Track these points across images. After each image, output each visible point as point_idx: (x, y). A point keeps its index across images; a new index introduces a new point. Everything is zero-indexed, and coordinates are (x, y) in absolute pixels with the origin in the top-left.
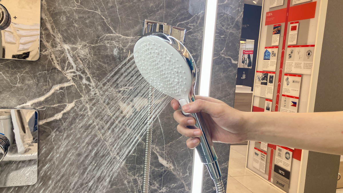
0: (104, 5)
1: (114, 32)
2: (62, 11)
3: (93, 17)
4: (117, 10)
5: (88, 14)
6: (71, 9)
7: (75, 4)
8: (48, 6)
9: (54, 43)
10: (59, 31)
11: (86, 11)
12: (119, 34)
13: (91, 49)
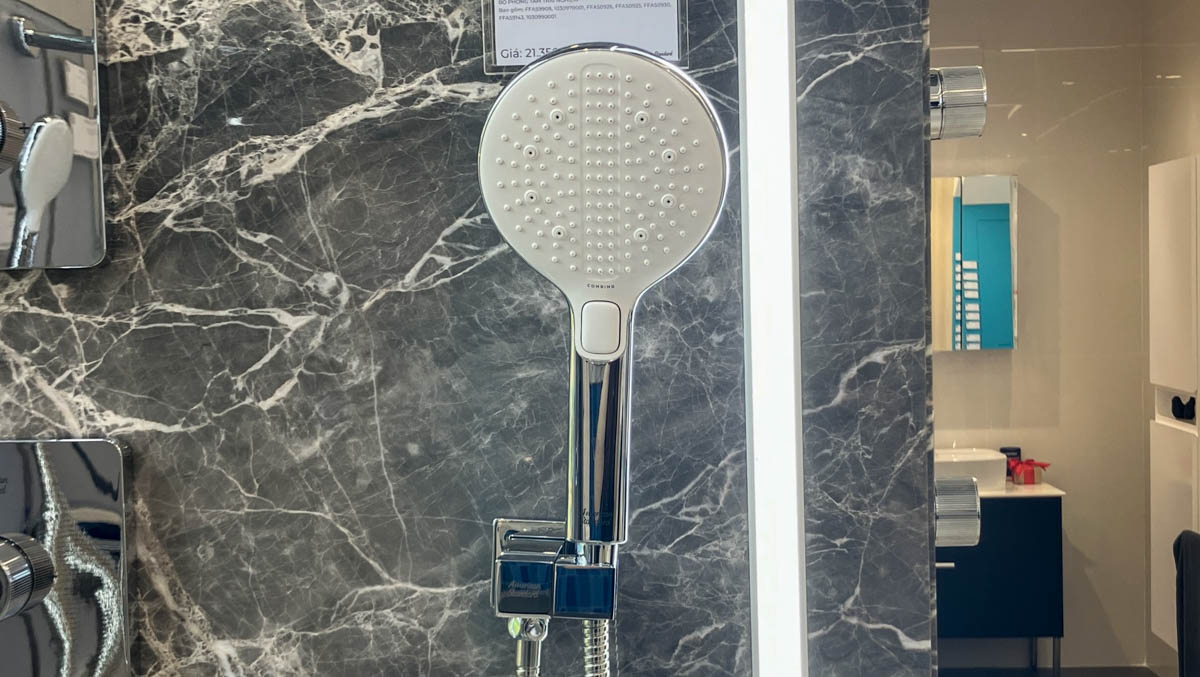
0: (342, 484)
1: (386, 576)
2: (202, 526)
3: (309, 533)
4: (393, 497)
5: (289, 526)
6: (229, 515)
7: (242, 496)
8: (153, 517)
9: (183, 640)
10: (195, 595)
11: (281, 515)
12: (405, 580)
13: (307, 650)
